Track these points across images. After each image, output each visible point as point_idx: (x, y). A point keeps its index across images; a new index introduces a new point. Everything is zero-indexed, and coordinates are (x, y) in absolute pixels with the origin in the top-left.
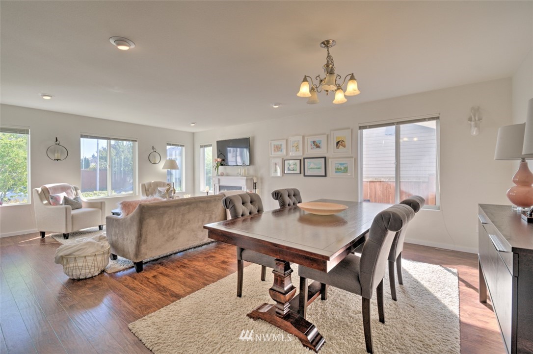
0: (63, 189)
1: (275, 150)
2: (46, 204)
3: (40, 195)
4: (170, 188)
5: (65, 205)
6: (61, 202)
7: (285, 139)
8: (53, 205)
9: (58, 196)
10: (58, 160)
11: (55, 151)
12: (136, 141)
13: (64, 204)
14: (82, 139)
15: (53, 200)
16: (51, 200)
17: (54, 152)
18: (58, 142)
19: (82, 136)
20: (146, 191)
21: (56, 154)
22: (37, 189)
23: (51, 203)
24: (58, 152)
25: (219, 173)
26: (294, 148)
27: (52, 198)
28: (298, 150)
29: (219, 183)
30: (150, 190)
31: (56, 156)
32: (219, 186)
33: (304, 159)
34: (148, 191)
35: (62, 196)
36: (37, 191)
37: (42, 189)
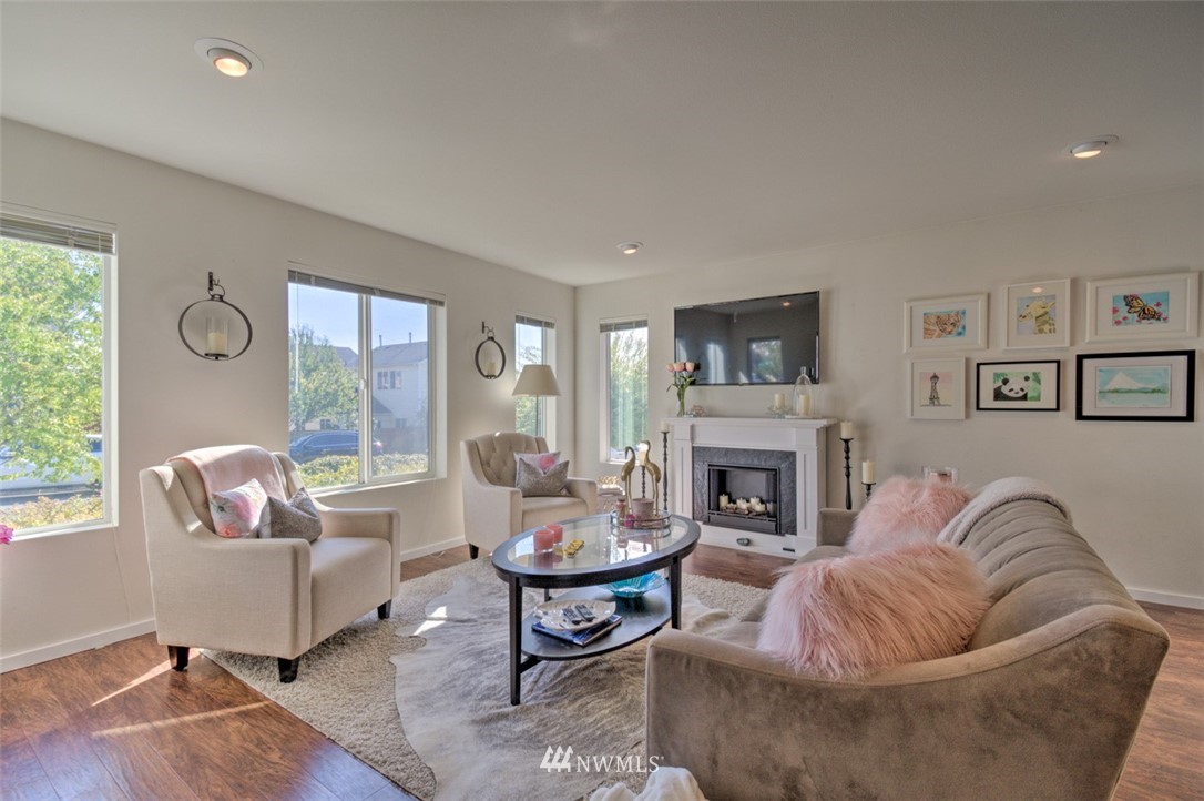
0: (250, 467)
1: (927, 333)
2: (197, 534)
3: (169, 495)
4: (633, 460)
5: (273, 535)
6: (255, 522)
7: (981, 293)
8: (229, 536)
9: (240, 497)
10: (217, 356)
11: (208, 321)
12: (441, 303)
13: (266, 531)
14: (292, 286)
15: (228, 517)
16: (216, 516)
17: (204, 328)
18: (217, 290)
19: (295, 276)
20: (482, 465)
21: (212, 336)
22: (158, 469)
23: (218, 527)
24: (218, 329)
25: (688, 408)
26: (1031, 323)
27: (221, 509)
28: (1046, 328)
29: (692, 439)
30: (492, 462)
31: (214, 341)
32: (693, 448)
33: (1080, 359)
34: (488, 464)
35: (255, 496)
36: (159, 479)
37: (175, 471)
